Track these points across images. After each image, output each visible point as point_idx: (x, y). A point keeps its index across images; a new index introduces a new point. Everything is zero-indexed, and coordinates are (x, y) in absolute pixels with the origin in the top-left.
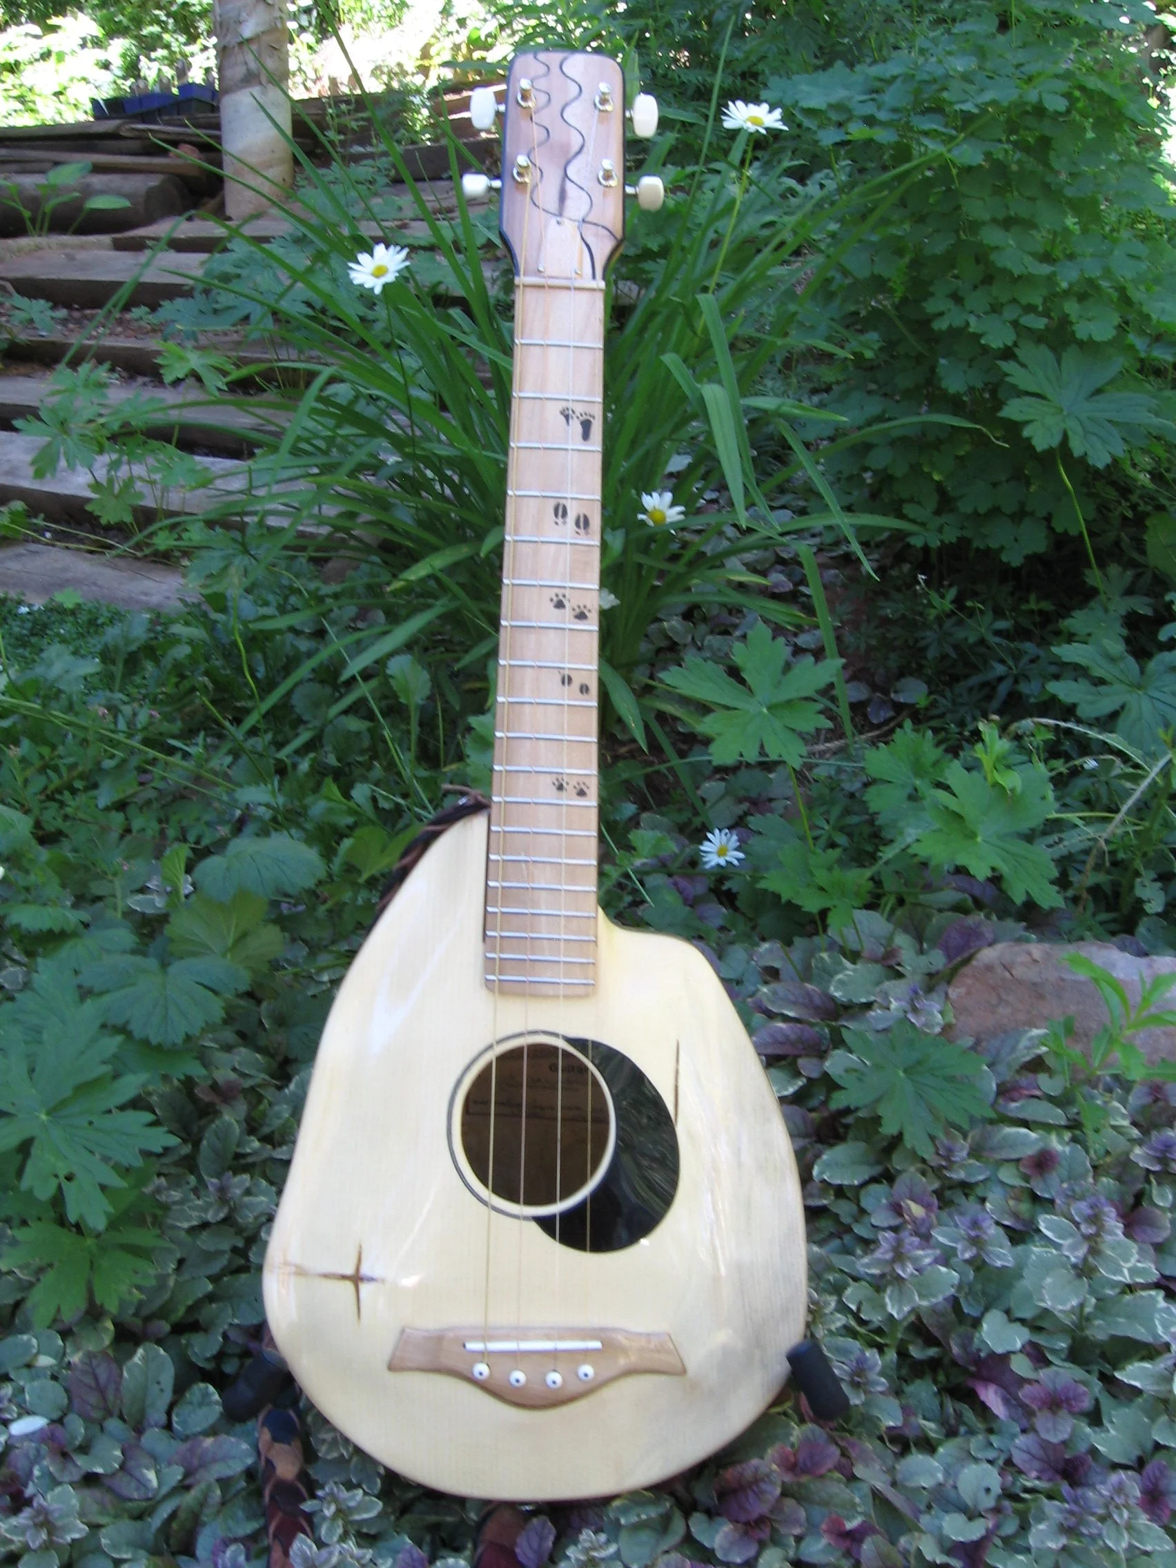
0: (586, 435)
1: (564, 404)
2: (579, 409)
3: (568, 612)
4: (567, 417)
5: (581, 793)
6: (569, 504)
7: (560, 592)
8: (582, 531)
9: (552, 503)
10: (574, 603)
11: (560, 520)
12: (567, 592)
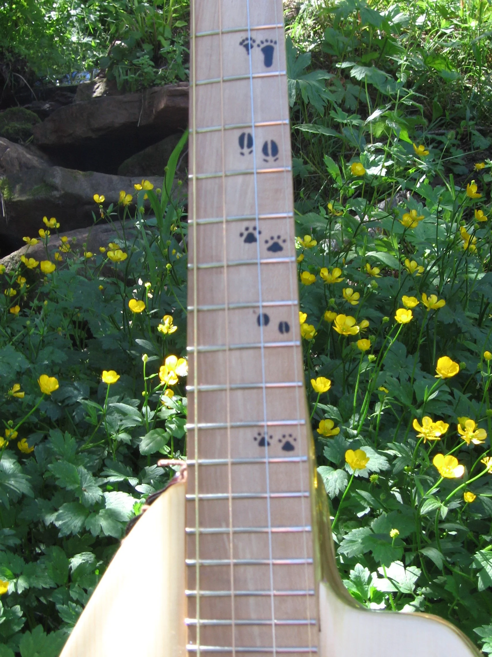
0: (268, 62)
1: (243, 35)
2: (259, 37)
3: (260, 246)
4: (247, 47)
5: (288, 447)
6: (253, 132)
7: (251, 225)
8: (270, 158)
9: (237, 134)
10: (265, 235)
11: (246, 150)
12: (257, 224)
